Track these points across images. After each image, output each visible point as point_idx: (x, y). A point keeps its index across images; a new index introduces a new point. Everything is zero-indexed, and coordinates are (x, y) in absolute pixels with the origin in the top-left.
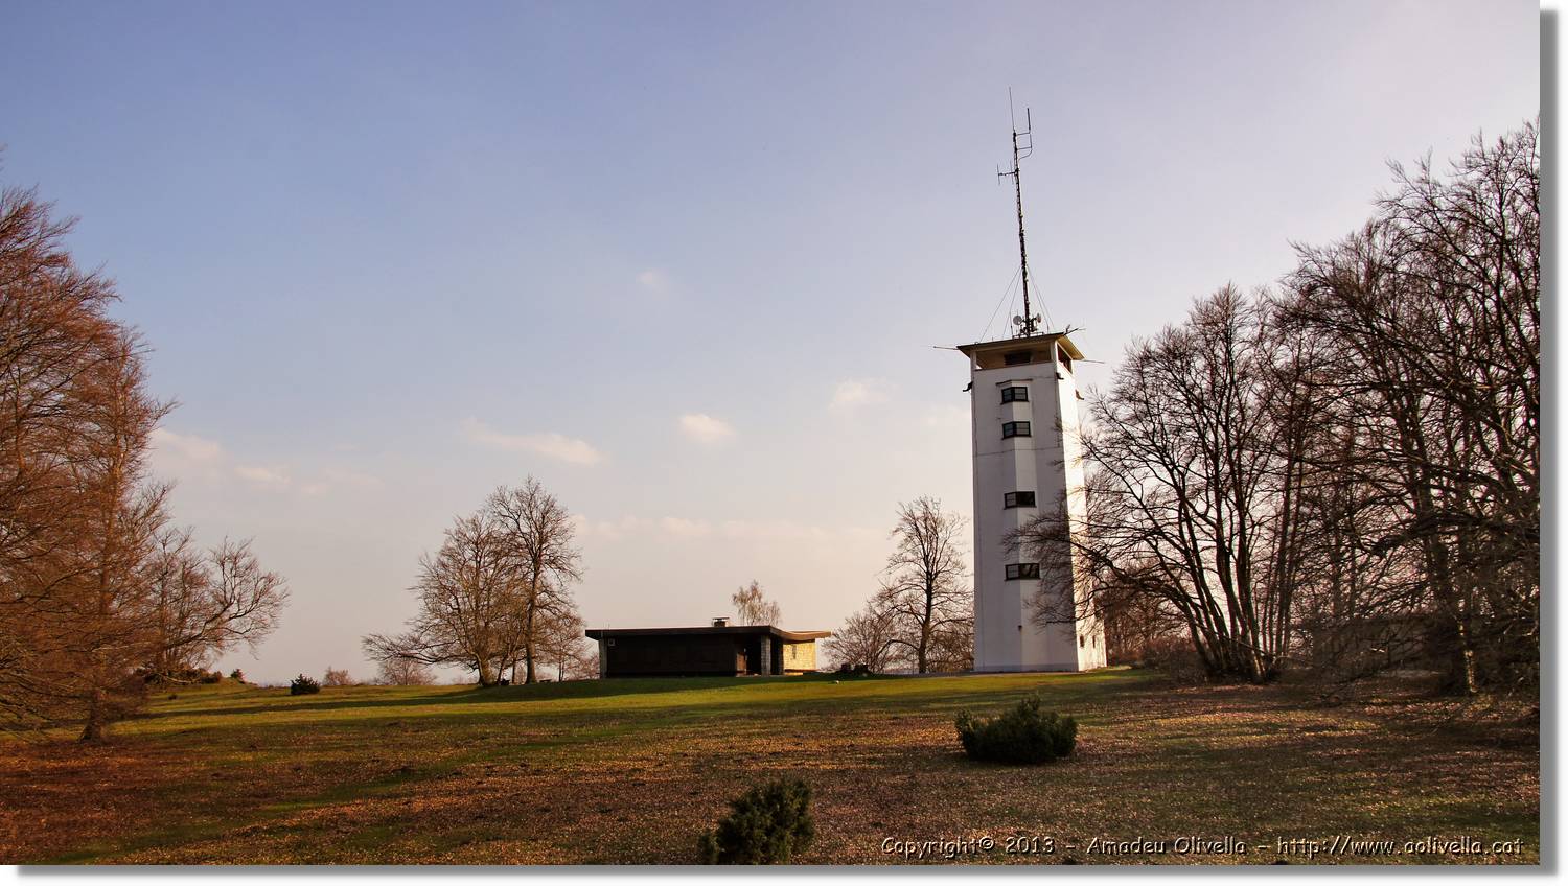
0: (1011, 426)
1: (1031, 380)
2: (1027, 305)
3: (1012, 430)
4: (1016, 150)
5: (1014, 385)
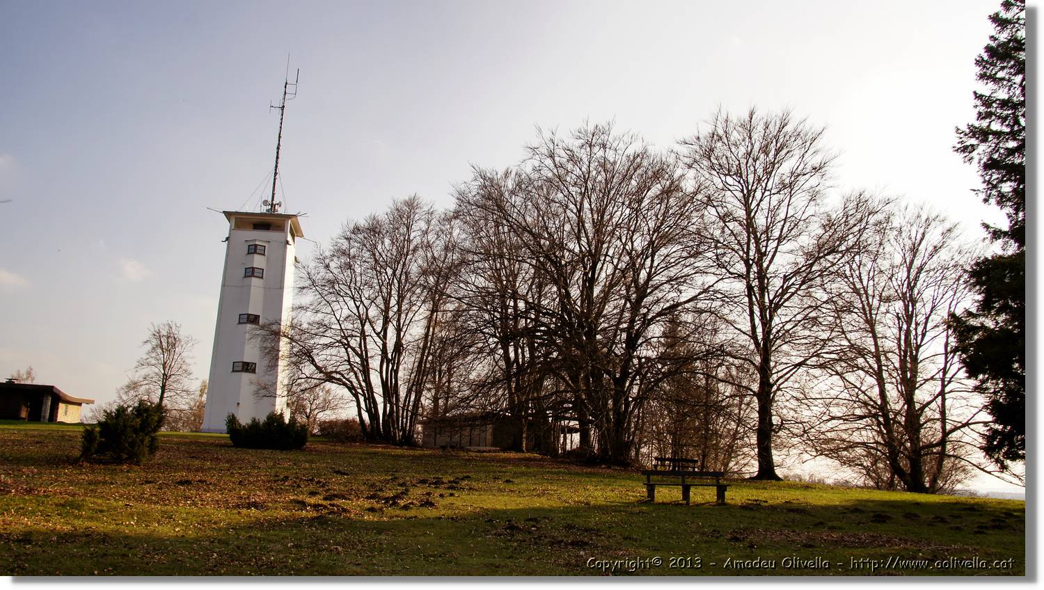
0: (251, 270)
1: (269, 242)
2: (273, 194)
3: (251, 272)
4: (285, 93)
5: (257, 243)
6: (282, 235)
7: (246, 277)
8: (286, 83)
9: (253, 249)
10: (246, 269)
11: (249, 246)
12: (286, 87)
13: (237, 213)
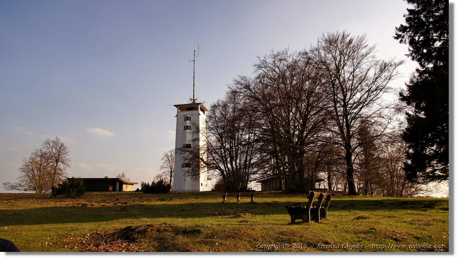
1: (192, 115)
2: (194, 96)
3: (187, 128)
4: (195, 55)
6: (197, 111)
7: (185, 130)
8: (195, 51)
9: (187, 119)
10: (184, 126)
11: (185, 117)
13: (179, 105)
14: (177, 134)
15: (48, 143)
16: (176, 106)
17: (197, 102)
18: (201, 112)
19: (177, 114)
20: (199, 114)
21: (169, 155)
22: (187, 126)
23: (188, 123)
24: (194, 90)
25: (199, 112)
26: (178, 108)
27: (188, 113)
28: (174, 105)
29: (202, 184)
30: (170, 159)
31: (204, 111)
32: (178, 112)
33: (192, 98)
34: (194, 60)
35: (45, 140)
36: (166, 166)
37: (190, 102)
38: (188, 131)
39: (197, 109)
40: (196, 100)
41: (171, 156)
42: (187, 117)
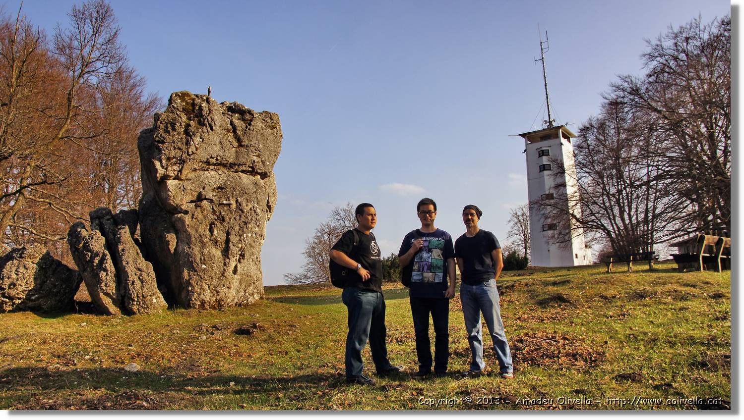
0: (542, 166)
1: (551, 146)
2: (549, 115)
3: (543, 168)
4: (542, 49)
5: (543, 149)
6: (557, 140)
7: (540, 171)
8: (541, 43)
9: (542, 153)
10: (540, 166)
11: (539, 152)
12: (541, 45)
13: (528, 133)
14: (529, 180)
15: (338, 214)
16: (523, 135)
17: (555, 124)
18: (563, 141)
19: (526, 147)
20: (562, 144)
21: (519, 214)
22: (544, 165)
23: (545, 160)
24: (548, 106)
25: (560, 140)
26: (527, 139)
27: (544, 145)
28: (520, 135)
29: (576, 255)
30: (522, 221)
31: (569, 138)
32: (527, 144)
33: (547, 119)
34: (543, 58)
35: (334, 209)
36: (517, 232)
37: (545, 127)
38: (546, 173)
39: (557, 136)
40: (553, 122)
41: (523, 216)
42: (543, 150)
